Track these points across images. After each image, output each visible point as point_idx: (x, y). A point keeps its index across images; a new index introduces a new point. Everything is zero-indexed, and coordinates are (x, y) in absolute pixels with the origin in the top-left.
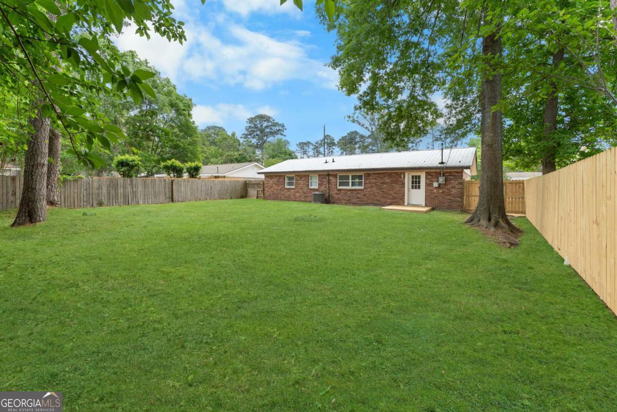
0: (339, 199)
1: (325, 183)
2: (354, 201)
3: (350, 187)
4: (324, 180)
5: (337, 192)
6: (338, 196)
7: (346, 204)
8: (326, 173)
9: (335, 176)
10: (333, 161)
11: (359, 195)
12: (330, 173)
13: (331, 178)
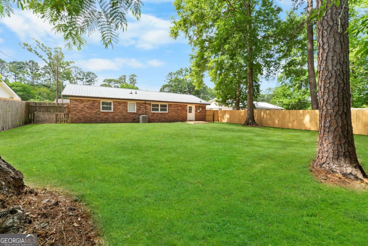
0: (153, 120)
1: (142, 109)
2: (163, 120)
3: (160, 112)
4: (142, 106)
5: (152, 115)
6: (153, 117)
7: (158, 122)
8: (144, 102)
9: (150, 104)
10: (136, 93)
11: (165, 117)
12: (147, 102)
13: (147, 105)
